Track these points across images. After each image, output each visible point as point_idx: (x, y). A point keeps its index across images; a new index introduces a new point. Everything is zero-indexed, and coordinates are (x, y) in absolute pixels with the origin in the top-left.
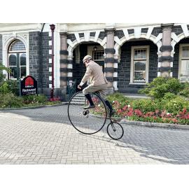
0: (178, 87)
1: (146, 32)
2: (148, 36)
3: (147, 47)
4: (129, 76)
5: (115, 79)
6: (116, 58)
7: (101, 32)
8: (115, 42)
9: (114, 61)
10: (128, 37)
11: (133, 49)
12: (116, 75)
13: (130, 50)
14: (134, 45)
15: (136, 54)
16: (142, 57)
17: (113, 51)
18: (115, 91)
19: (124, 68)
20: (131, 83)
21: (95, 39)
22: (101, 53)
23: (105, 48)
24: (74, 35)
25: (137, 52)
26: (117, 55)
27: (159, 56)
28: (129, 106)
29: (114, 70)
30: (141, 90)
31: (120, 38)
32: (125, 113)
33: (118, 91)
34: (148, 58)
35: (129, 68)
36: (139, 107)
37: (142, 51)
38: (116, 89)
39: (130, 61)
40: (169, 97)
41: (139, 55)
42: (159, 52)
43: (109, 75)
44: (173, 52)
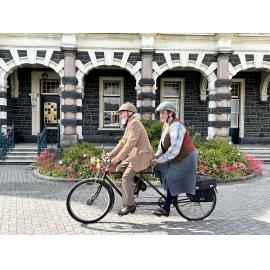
1: (121, 58)
2: (123, 64)
3: (121, 79)
4: (97, 118)
5: (78, 123)
6: (80, 91)
7: (55, 52)
8: (77, 69)
9: (76, 96)
10: (95, 63)
11: (102, 80)
12: (79, 116)
13: (98, 82)
14: (103, 75)
15: (105, 88)
16: (114, 93)
17: (75, 82)
19: (92, 107)
21: (46, 62)
22: (53, 83)
23: (62, 75)
24: (8, 52)
25: (107, 85)
26: (80, 88)
27: (138, 92)
29: (76, 109)
31: (84, 63)
34: (122, 94)
35: (98, 107)
37: (114, 84)
38: (81, 137)
39: (98, 97)
41: (110, 89)
42: (138, 87)
43: (70, 116)
44: (155, 87)
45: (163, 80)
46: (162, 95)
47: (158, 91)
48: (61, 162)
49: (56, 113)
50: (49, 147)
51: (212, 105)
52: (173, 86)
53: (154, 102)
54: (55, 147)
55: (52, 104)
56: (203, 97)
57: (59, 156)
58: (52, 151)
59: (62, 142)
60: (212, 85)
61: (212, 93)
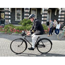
0: (30, 22)
5: (9, 19)
6: (10, 10)
9: (9, 12)
12: (10, 17)
15: (17, 10)
16: (19, 11)
18: (10, 23)
19: (13, 15)
20: (16, 20)
27: (25, 12)
28: (15, 29)
29: (9, 15)
30: (19, 23)
32: (14, 31)
33: (11, 23)
34: (21, 12)
35: (15, 15)
36: (18, 29)
37: (19, 9)
39: (15, 12)
40: (28, 26)
42: (25, 10)
43: (7, 17)
44: (29, 10)
49: (4, 16)
50: (2, 25)
51: (43, 16)
52: (34, 10)
53: (29, 14)
54: (3, 25)
55: (3, 13)
56: (41, 14)
59: (5, 24)
60: (43, 11)
61: (43, 13)
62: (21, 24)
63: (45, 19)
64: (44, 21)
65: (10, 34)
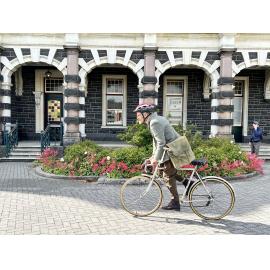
1: (123, 56)
2: (126, 62)
3: (124, 77)
4: (100, 116)
5: (81, 121)
6: (82, 89)
7: (58, 51)
8: (80, 67)
9: (79, 94)
10: (98, 61)
11: (105, 78)
12: (82, 114)
13: (101, 80)
14: (105, 73)
15: (109, 86)
16: (117, 91)
17: (78, 80)
19: (95, 105)
20: (104, 126)
21: (49, 60)
22: (57, 81)
23: (65, 73)
24: (12, 50)
25: (110, 83)
26: (83, 86)
27: (141, 90)
28: (108, 158)
29: (79, 107)
30: (120, 135)
31: (87, 61)
32: (104, 169)
33: (86, 138)
34: (125, 93)
35: (101, 105)
36: (122, 159)
37: (117, 82)
38: (84, 135)
39: (101, 95)
41: (113, 87)
42: (140, 85)
43: (73, 114)
44: (157, 85)
45: (166, 78)
46: (165, 93)
47: (161, 89)
48: (62, 160)
49: (59, 110)
50: (52, 144)
51: (215, 103)
52: (176, 84)
53: (156, 100)
54: (58, 144)
55: (56, 102)
56: (206, 96)
57: (62, 153)
58: (55, 148)
59: (65, 140)
60: (215, 83)
61: (215, 91)
62: (129, 139)
63: (227, 116)
64: (220, 123)
65: (89, 181)
